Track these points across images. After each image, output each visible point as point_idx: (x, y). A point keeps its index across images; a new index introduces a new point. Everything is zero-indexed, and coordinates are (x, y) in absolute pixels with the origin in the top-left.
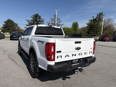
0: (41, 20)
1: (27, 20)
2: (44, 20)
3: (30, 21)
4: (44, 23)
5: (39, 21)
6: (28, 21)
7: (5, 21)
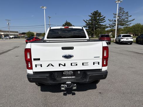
0: (100, 18)
1: (84, 21)
2: (105, 17)
3: (87, 22)
4: (105, 21)
5: (99, 19)
6: (86, 21)
7: (63, 25)
